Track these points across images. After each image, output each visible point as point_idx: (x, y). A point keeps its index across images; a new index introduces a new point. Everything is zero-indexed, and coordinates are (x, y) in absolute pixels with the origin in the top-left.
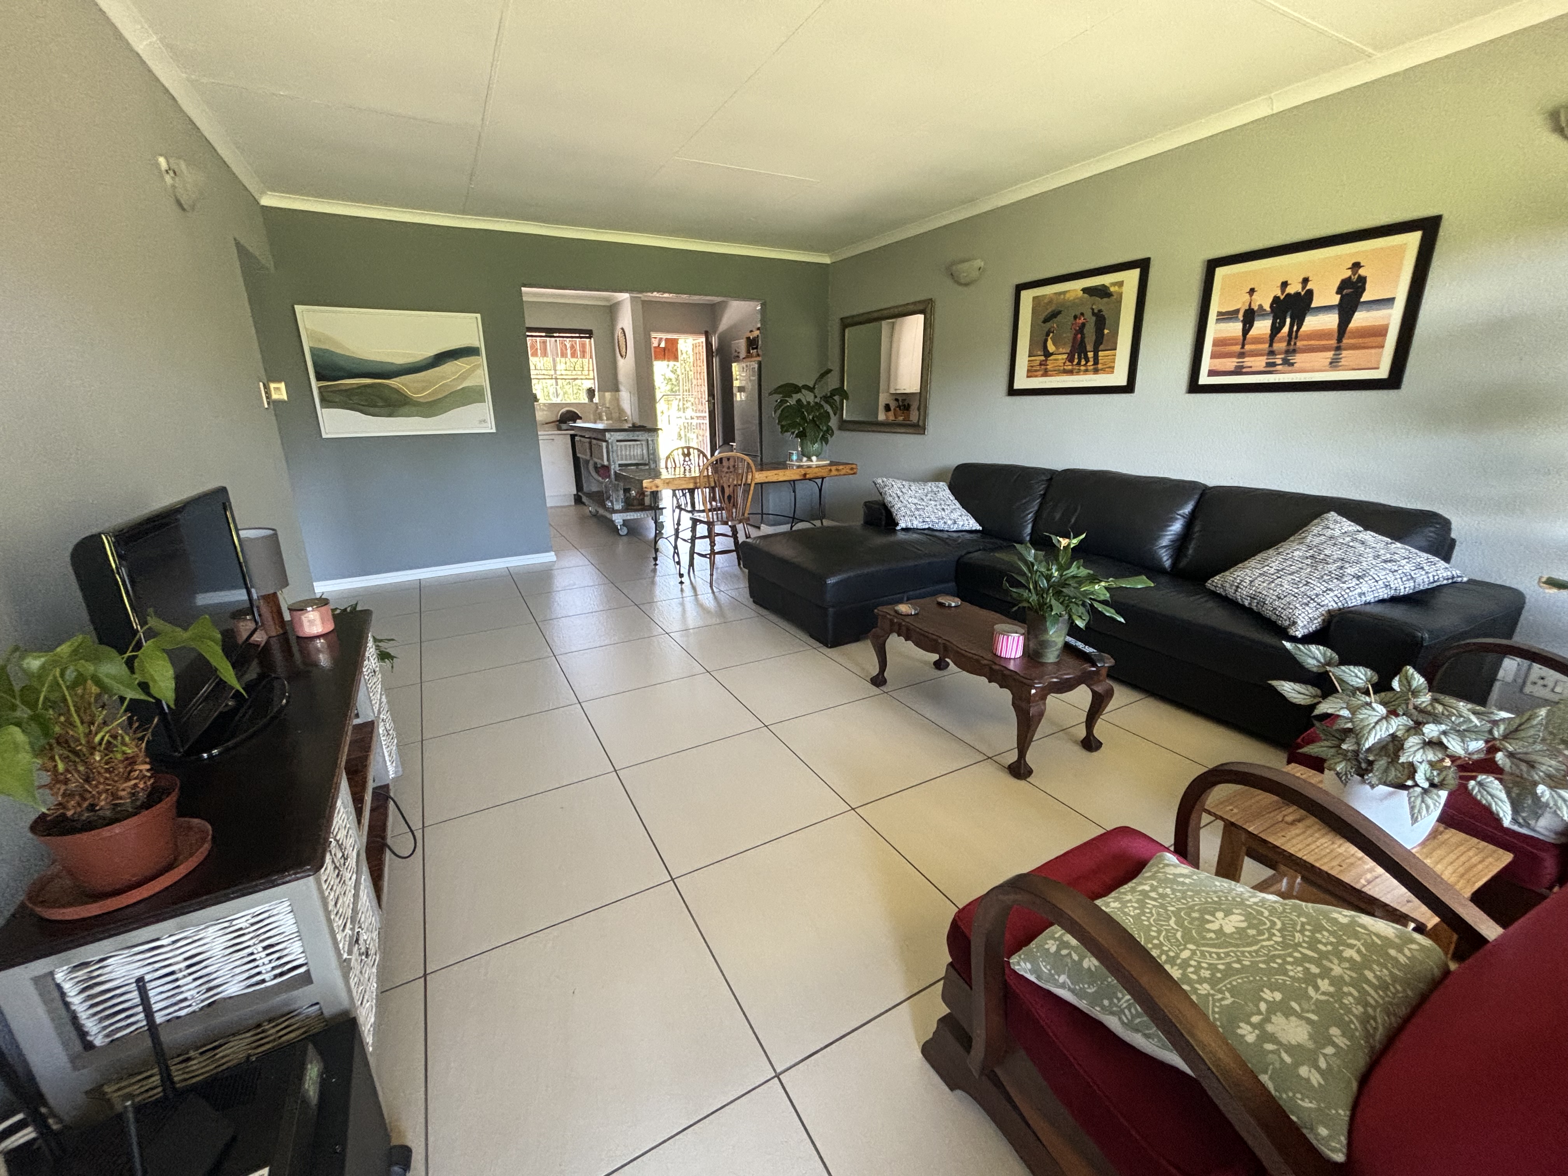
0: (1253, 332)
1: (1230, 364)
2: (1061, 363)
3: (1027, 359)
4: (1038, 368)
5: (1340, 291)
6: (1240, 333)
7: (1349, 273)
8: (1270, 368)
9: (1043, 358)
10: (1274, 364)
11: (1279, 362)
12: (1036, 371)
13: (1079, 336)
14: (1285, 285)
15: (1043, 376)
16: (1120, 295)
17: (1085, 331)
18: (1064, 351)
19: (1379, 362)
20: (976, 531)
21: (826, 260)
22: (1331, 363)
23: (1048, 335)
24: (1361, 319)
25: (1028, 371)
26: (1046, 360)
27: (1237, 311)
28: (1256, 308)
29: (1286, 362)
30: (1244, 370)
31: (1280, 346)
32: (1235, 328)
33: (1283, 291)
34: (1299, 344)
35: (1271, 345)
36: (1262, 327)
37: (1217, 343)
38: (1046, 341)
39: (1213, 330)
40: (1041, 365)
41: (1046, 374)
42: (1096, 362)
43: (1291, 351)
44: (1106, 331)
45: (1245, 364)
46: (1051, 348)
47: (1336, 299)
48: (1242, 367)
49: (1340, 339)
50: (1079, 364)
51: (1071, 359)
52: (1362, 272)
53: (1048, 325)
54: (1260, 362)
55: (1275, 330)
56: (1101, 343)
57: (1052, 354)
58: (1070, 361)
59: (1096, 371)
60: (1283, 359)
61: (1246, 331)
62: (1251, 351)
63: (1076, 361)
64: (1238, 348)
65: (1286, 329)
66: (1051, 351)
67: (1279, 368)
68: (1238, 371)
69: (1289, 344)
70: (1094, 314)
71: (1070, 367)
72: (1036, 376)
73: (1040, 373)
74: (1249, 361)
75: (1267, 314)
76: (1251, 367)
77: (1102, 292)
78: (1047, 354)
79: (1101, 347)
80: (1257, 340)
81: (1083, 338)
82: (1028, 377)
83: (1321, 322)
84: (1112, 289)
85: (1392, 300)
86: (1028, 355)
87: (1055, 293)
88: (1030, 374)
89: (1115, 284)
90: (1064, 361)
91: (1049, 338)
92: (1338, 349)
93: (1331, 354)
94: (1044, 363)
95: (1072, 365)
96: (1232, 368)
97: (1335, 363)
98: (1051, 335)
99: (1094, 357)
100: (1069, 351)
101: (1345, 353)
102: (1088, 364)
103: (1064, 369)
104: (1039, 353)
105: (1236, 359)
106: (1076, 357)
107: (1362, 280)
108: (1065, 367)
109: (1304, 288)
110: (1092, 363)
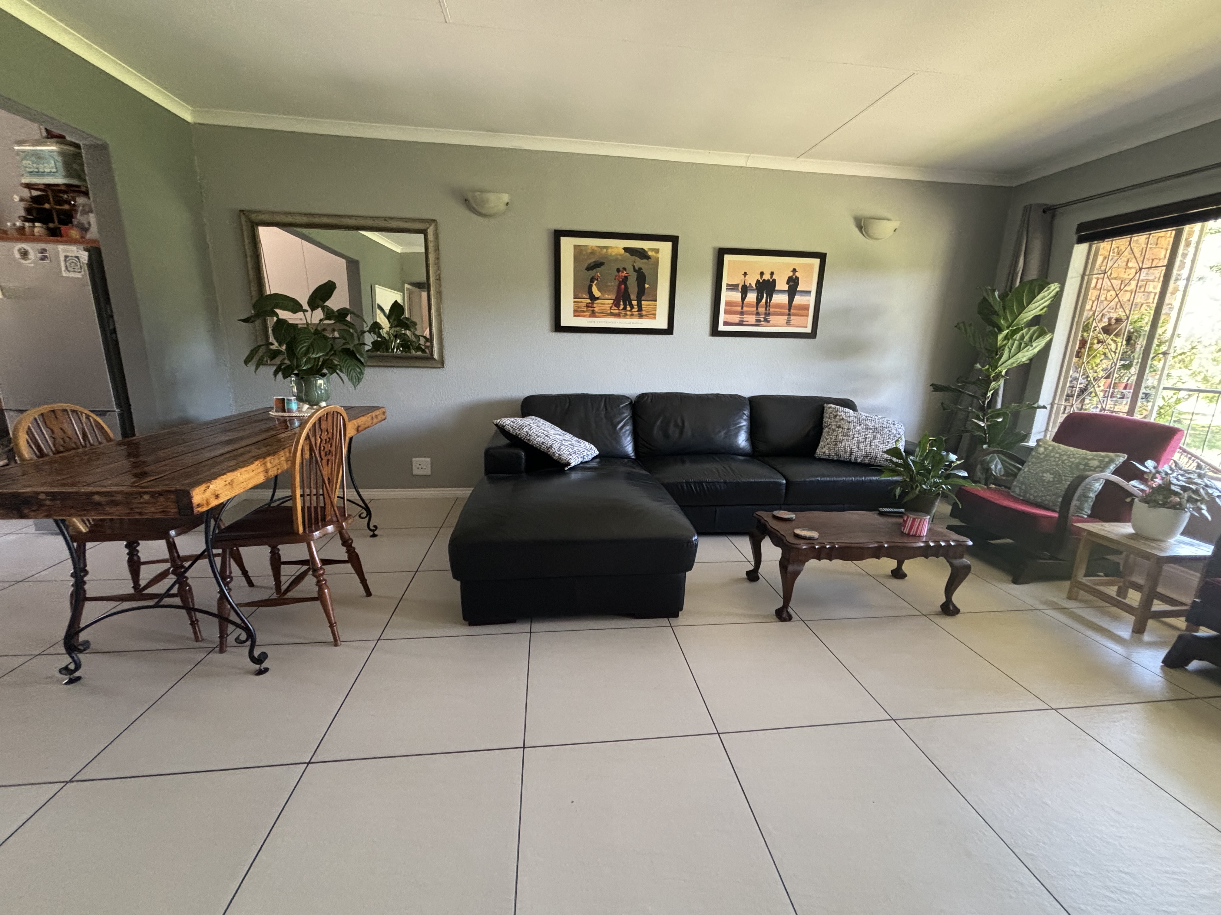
0: (747, 300)
1: (736, 318)
2: (607, 307)
3: (573, 300)
4: (585, 309)
5: (788, 283)
6: (740, 300)
7: (791, 274)
8: (758, 323)
9: (589, 301)
10: (759, 321)
11: (762, 319)
12: (583, 311)
13: (623, 286)
14: (762, 274)
15: (590, 316)
16: (657, 260)
17: (628, 283)
18: (610, 297)
19: (807, 324)
21: (187, 116)
22: (787, 322)
23: (592, 281)
25: (575, 311)
26: (593, 303)
27: (737, 285)
28: (748, 285)
29: (766, 320)
30: (744, 323)
31: (762, 310)
32: (737, 296)
33: (761, 278)
34: (771, 310)
35: (757, 309)
37: (728, 304)
38: (590, 287)
39: (726, 295)
40: (587, 306)
41: (593, 314)
42: (640, 309)
43: (767, 314)
44: (647, 286)
45: (745, 319)
46: (596, 292)
47: (786, 287)
48: (743, 321)
49: (789, 310)
50: (625, 309)
51: (616, 304)
52: (797, 274)
53: (592, 273)
54: (752, 319)
55: (759, 300)
56: (644, 295)
57: (598, 298)
58: (615, 306)
59: (641, 316)
60: (764, 318)
61: (743, 299)
62: (747, 311)
63: (622, 307)
64: (739, 309)
65: (764, 300)
66: (596, 296)
67: (762, 323)
68: (740, 324)
69: (766, 310)
70: (635, 270)
71: (617, 311)
72: (584, 316)
73: (588, 314)
74: (746, 318)
75: (754, 290)
76: (747, 321)
77: (641, 254)
78: (593, 298)
79: (643, 298)
80: (750, 305)
81: (626, 288)
82: (575, 316)
83: (780, 299)
84: (650, 253)
85: (810, 292)
86: (573, 296)
87: (597, 246)
88: (577, 314)
89: (652, 250)
90: (610, 306)
91: (594, 285)
92: (789, 315)
93: (786, 317)
94: (590, 305)
95: (619, 309)
96: (737, 321)
97: (788, 323)
98: (596, 282)
99: (638, 305)
100: (614, 298)
101: (792, 317)
102: (634, 310)
103: (611, 312)
104: (584, 296)
105: (739, 316)
106: (622, 303)
107: (797, 278)
108: (612, 311)
109: (771, 277)
110: (637, 310)
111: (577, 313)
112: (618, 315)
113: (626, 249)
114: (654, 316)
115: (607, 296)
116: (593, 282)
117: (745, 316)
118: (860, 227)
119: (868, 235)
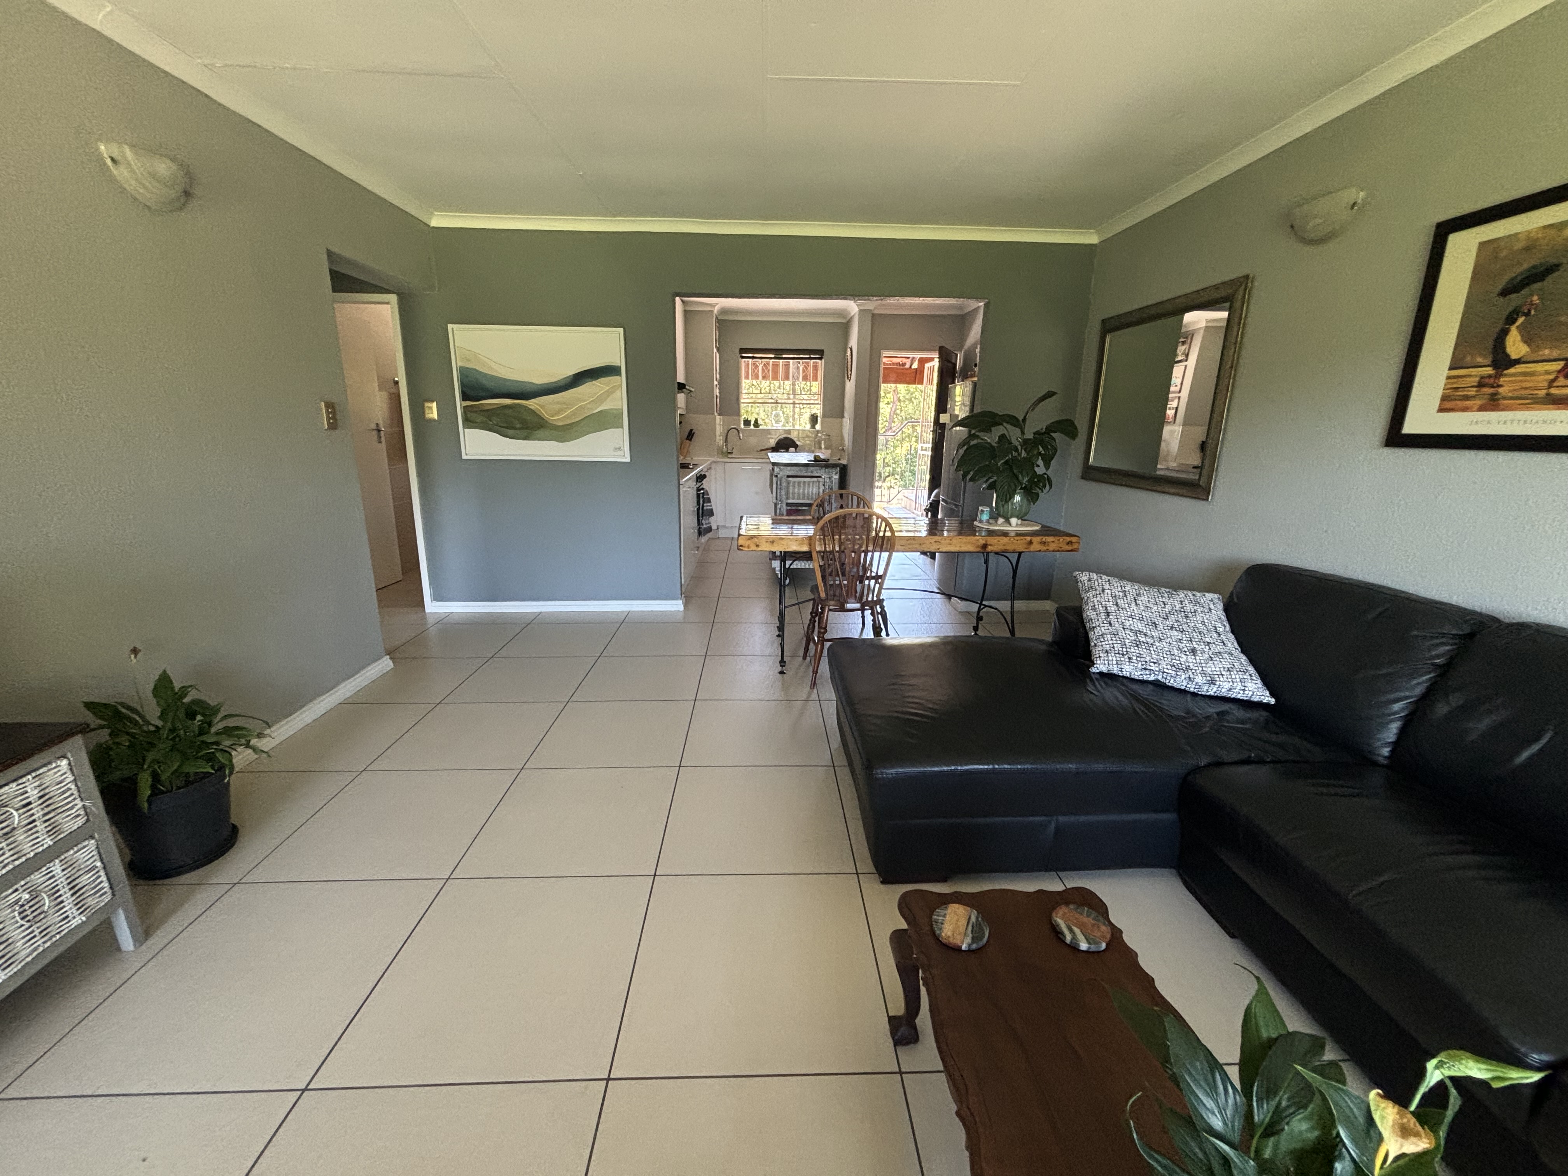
2: (1542, 381)
3: (1446, 372)
4: (1472, 392)
9: (1489, 371)
12: (1467, 398)
15: (1481, 409)
18: (1555, 354)
20: (1259, 705)
21: (1093, 239)
23: (1511, 320)
25: (1445, 398)
26: (1498, 376)
38: (1502, 336)
40: (1480, 385)
41: (1493, 403)
46: (1515, 346)
53: (1515, 299)
57: (1518, 362)
58: (1565, 377)
66: (1515, 355)
72: (1465, 409)
73: (1478, 402)
78: (1503, 362)
82: (1443, 410)
86: (1448, 365)
87: (1545, 227)
88: (1448, 405)
90: (1552, 377)
91: (1513, 328)
94: (1491, 381)
98: (1521, 320)
103: (1548, 395)
104: (1480, 359)
108: (1552, 391)
111: (1451, 401)
112: (1563, 403)
115: (1548, 351)
116: (1514, 323)
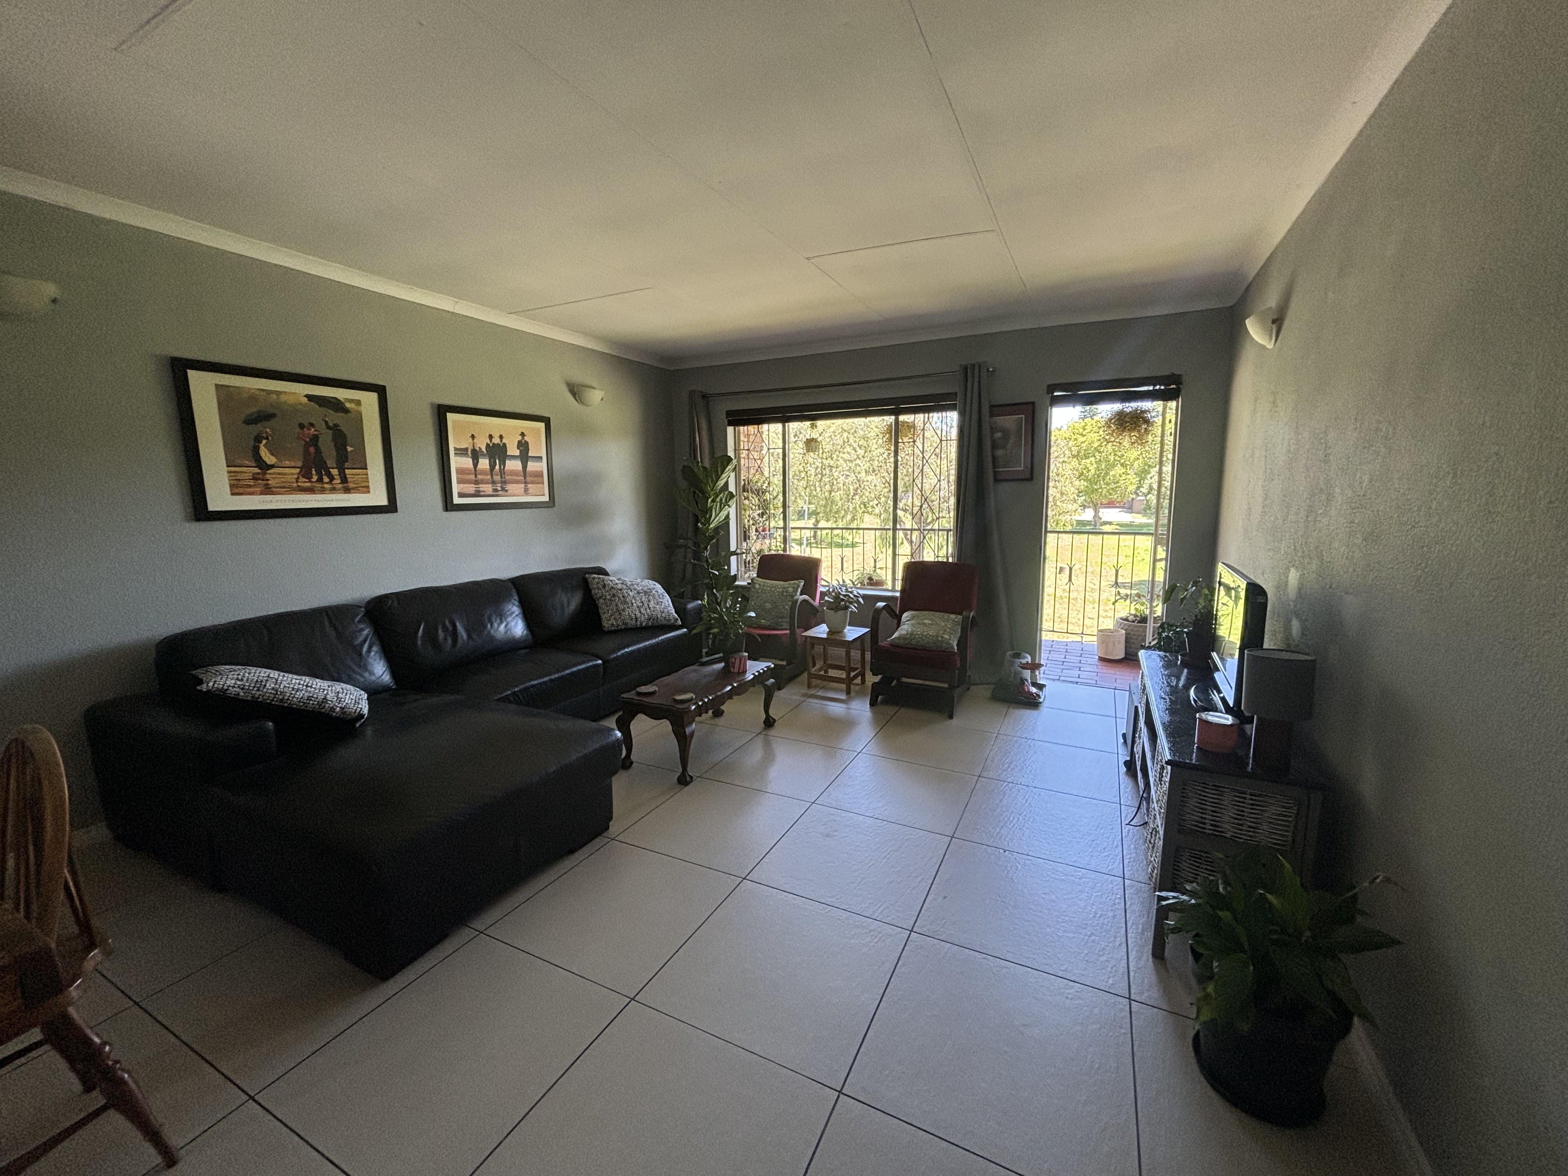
0: (479, 466)
1: (471, 488)
3: (226, 469)
5: (518, 448)
6: (471, 466)
7: (520, 438)
8: (495, 493)
9: (257, 470)
10: (496, 490)
11: (499, 489)
13: (312, 449)
14: (491, 437)
15: (262, 493)
16: (360, 413)
17: (320, 444)
18: (292, 464)
19: (544, 491)
23: (258, 439)
24: (532, 466)
26: (264, 474)
27: (467, 449)
28: (478, 449)
30: (482, 493)
31: (497, 478)
32: (467, 462)
33: (491, 441)
34: (506, 477)
35: (492, 477)
36: (484, 463)
37: (460, 471)
38: (256, 450)
39: (456, 462)
40: (254, 479)
41: (268, 490)
42: (344, 480)
43: (504, 482)
44: (349, 449)
45: (481, 489)
46: (268, 457)
47: (517, 453)
48: (479, 491)
49: (525, 478)
50: (320, 480)
51: (305, 473)
52: (526, 438)
53: (255, 429)
55: (492, 467)
56: (347, 461)
57: (272, 466)
58: (304, 477)
59: (347, 490)
60: (501, 487)
61: (475, 465)
63: (315, 478)
64: (473, 477)
65: (497, 467)
66: (269, 463)
67: (500, 493)
68: (477, 494)
69: (501, 478)
70: (328, 427)
71: (308, 484)
72: (250, 494)
73: (258, 490)
75: (485, 455)
77: (337, 405)
78: (264, 467)
79: (346, 465)
81: (318, 451)
82: (233, 494)
83: (513, 465)
84: (348, 405)
85: (541, 458)
86: (225, 465)
87: (258, 389)
88: (236, 491)
89: (351, 401)
90: (296, 476)
91: (262, 446)
92: (526, 483)
93: (523, 486)
94: (261, 476)
95: (311, 482)
96: (473, 492)
97: (526, 490)
98: (264, 442)
99: (340, 474)
100: (300, 464)
101: (529, 486)
102: (335, 482)
103: (298, 486)
104: (247, 462)
105: (473, 485)
106: (314, 472)
107: (527, 443)
108: (299, 484)
109: (501, 441)
110: (339, 481)
111: (236, 489)
112: (311, 490)
113: (310, 397)
114: (365, 489)
115: (287, 462)
116: (261, 442)
117: (480, 486)
118: (574, 394)
119: (582, 403)
